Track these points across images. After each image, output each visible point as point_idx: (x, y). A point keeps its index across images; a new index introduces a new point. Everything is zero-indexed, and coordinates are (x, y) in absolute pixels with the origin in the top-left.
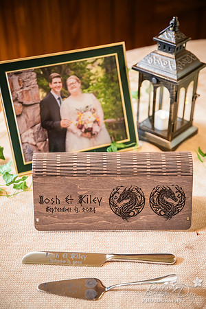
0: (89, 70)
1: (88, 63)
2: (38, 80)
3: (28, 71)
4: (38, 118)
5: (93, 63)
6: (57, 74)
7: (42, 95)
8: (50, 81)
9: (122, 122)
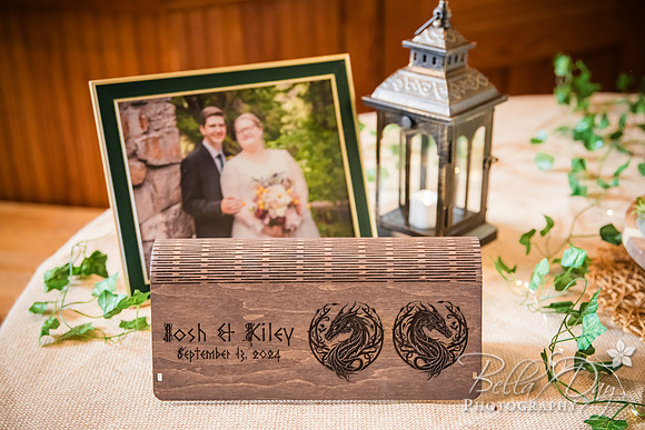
0: (279, 104)
1: (278, 91)
2: (178, 120)
3: (158, 101)
4: (176, 193)
5: (286, 91)
6: (215, 110)
7: (186, 148)
8: (203, 122)
9: (346, 209)
